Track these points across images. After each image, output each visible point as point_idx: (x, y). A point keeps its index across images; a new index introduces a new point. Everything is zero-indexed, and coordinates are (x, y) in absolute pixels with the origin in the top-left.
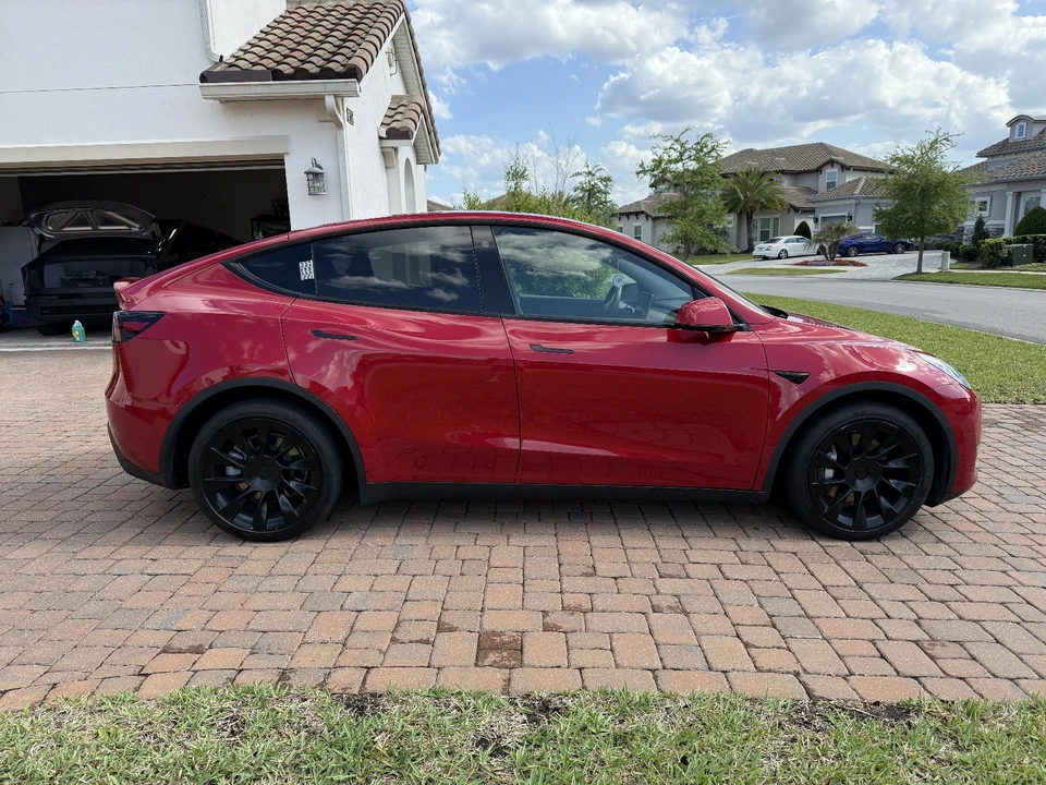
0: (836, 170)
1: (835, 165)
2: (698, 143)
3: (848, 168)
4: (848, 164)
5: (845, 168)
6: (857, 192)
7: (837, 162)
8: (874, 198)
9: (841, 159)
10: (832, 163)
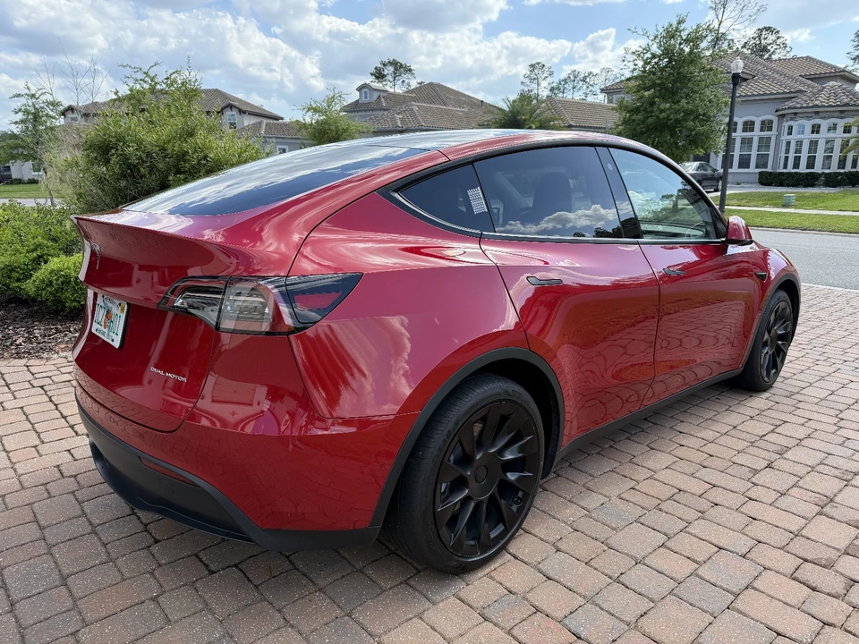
0: (235, 112)
1: (234, 109)
2: (167, 79)
3: (244, 112)
4: (244, 108)
5: (241, 112)
6: (262, 132)
7: (235, 107)
8: (298, 139)
9: (237, 104)
10: (231, 107)
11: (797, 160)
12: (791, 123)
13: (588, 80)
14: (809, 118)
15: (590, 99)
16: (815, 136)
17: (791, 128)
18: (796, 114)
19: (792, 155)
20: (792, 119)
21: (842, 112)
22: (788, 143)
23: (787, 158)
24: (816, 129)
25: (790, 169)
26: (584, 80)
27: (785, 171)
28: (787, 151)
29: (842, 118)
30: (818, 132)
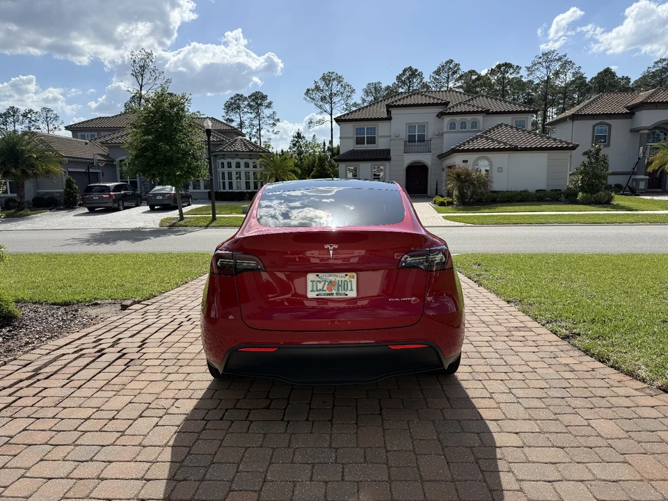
11: (231, 184)
12: (222, 160)
13: (29, 116)
14: (233, 158)
15: (57, 133)
16: (238, 169)
17: (223, 164)
18: (224, 155)
19: (227, 181)
20: (222, 158)
21: (250, 155)
22: (223, 174)
23: (224, 183)
24: (238, 165)
25: (227, 190)
26: (25, 115)
27: (224, 191)
28: (223, 178)
29: (251, 159)
30: (239, 167)
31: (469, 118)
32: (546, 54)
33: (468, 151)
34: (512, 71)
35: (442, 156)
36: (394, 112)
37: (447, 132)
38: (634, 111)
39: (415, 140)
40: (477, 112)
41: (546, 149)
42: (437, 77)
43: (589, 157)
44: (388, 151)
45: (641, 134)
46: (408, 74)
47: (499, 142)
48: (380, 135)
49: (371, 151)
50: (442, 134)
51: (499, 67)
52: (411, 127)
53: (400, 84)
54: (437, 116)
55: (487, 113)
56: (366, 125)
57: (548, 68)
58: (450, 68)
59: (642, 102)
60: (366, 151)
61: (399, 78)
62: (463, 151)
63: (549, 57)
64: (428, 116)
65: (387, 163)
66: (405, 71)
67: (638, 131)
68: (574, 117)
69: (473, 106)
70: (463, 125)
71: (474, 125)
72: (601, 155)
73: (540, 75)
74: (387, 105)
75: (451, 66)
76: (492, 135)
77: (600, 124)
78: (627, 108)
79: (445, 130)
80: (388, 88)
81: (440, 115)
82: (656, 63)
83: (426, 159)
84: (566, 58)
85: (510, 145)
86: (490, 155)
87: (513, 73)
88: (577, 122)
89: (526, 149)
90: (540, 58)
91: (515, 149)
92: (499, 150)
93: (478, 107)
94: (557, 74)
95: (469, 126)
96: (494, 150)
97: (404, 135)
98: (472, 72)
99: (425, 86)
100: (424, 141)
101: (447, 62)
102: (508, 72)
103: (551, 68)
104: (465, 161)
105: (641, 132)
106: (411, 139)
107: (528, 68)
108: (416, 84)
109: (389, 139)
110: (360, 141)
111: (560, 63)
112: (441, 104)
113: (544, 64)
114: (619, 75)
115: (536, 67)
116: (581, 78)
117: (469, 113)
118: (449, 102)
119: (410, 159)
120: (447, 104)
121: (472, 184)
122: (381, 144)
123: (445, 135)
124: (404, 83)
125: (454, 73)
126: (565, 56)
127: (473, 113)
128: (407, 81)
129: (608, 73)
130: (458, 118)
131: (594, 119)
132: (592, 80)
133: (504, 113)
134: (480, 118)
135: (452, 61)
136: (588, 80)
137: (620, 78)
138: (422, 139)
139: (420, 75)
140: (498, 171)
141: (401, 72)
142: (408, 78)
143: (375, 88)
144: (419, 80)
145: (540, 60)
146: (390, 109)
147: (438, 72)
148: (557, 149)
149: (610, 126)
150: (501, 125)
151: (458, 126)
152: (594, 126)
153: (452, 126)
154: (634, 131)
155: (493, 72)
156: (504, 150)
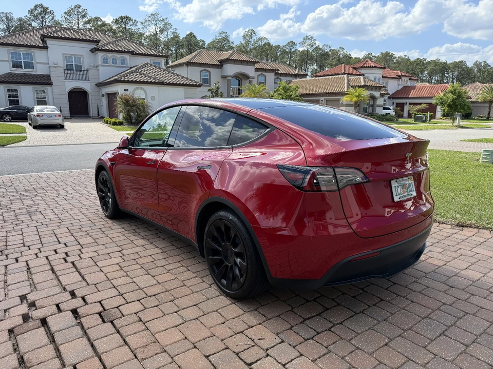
31: (118, 56)
32: (153, 15)
33: (128, 82)
34: (131, 23)
35: (100, 85)
36: (49, 42)
37: (101, 65)
38: (223, 63)
39: (73, 69)
40: (125, 52)
41: (183, 85)
42: (68, 17)
43: (212, 93)
44: (48, 77)
45: (228, 80)
46: (40, 10)
47: (150, 77)
48: (38, 61)
49: (30, 75)
50: (97, 67)
51: (122, 18)
52: (67, 57)
53: (32, 18)
54: (91, 51)
55: (132, 53)
56: (22, 51)
57: (156, 25)
58: (78, 12)
59: (227, 59)
60: (25, 75)
61: (31, 12)
62: (124, 82)
63: (156, 17)
64: (82, 50)
65: (48, 88)
66: (36, 7)
67: (226, 77)
68: (188, 64)
69: (121, 47)
70: (114, 60)
71: (123, 62)
72: (219, 92)
73: (151, 30)
74: (42, 35)
75: (80, 10)
76: (142, 71)
77: (204, 70)
78: (218, 61)
79: (100, 64)
80: (20, 20)
81: (93, 51)
82: (220, 34)
83: (86, 86)
84: (167, 20)
85: (159, 80)
86: (144, 87)
87: (132, 25)
88: (190, 68)
89: (169, 84)
90: (150, 17)
91: (162, 83)
92: (151, 83)
93: (125, 48)
94: (162, 31)
95: (119, 62)
96: (147, 83)
97: (62, 64)
98: (97, 19)
99: (57, 23)
100: (81, 71)
101: (76, 7)
102: (128, 24)
103: (158, 25)
104: (126, 90)
105: (228, 78)
106: (69, 68)
107: (142, 23)
108: (48, 21)
109: (48, 66)
110: (17, 65)
111: (163, 23)
112: (92, 41)
113: (153, 22)
114: (199, 39)
115: (147, 23)
116: (177, 37)
117: (118, 51)
118: (100, 41)
119: (71, 85)
120: (97, 42)
121: (138, 108)
122: (40, 70)
123: (100, 68)
124: (36, 17)
125: (84, 16)
126: (166, 19)
127: (121, 52)
128: (40, 17)
129: (191, 35)
130: (110, 55)
131: (200, 66)
132: (183, 38)
133: (145, 55)
134: (127, 56)
135: (80, 6)
136: (181, 38)
137: (199, 41)
138: (79, 68)
139: (51, 13)
140: (152, 99)
141: (33, 7)
142: (40, 14)
143: (7, 18)
144: (51, 18)
145: (150, 19)
146: (45, 39)
147: (69, 13)
148: (189, 85)
149: (210, 72)
150: (147, 64)
151: (110, 61)
152: (201, 71)
153: (105, 60)
154: (224, 77)
155: (116, 21)
156: (155, 83)
